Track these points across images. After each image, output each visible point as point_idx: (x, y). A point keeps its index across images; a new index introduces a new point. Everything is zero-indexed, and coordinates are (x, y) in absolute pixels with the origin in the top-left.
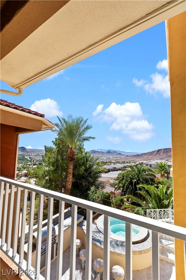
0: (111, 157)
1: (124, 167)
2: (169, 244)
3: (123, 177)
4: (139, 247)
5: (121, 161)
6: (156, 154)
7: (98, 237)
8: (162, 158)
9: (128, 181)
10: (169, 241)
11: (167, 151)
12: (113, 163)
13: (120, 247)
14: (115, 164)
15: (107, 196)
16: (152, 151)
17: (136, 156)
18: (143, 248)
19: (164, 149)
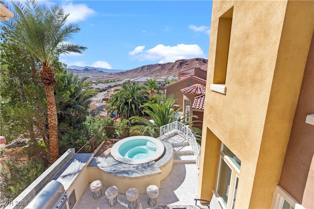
0: (91, 77)
1: (109, 87)
2: (180, 150)
3: (117, 98)
4: (163, 161)
5: (104, 80)
6: (140, 71)
7: (122, 168)
8: (146, 74)
9: (122, 101)
10: (178, 147)
11: (150, 68)
12: (95, 83)
13: (148, 168)
14: (97, 85)
15: (110, 122)
16: (136, 68)
17: (121, 73)
18: (166, 161)
19: (148, 65)
